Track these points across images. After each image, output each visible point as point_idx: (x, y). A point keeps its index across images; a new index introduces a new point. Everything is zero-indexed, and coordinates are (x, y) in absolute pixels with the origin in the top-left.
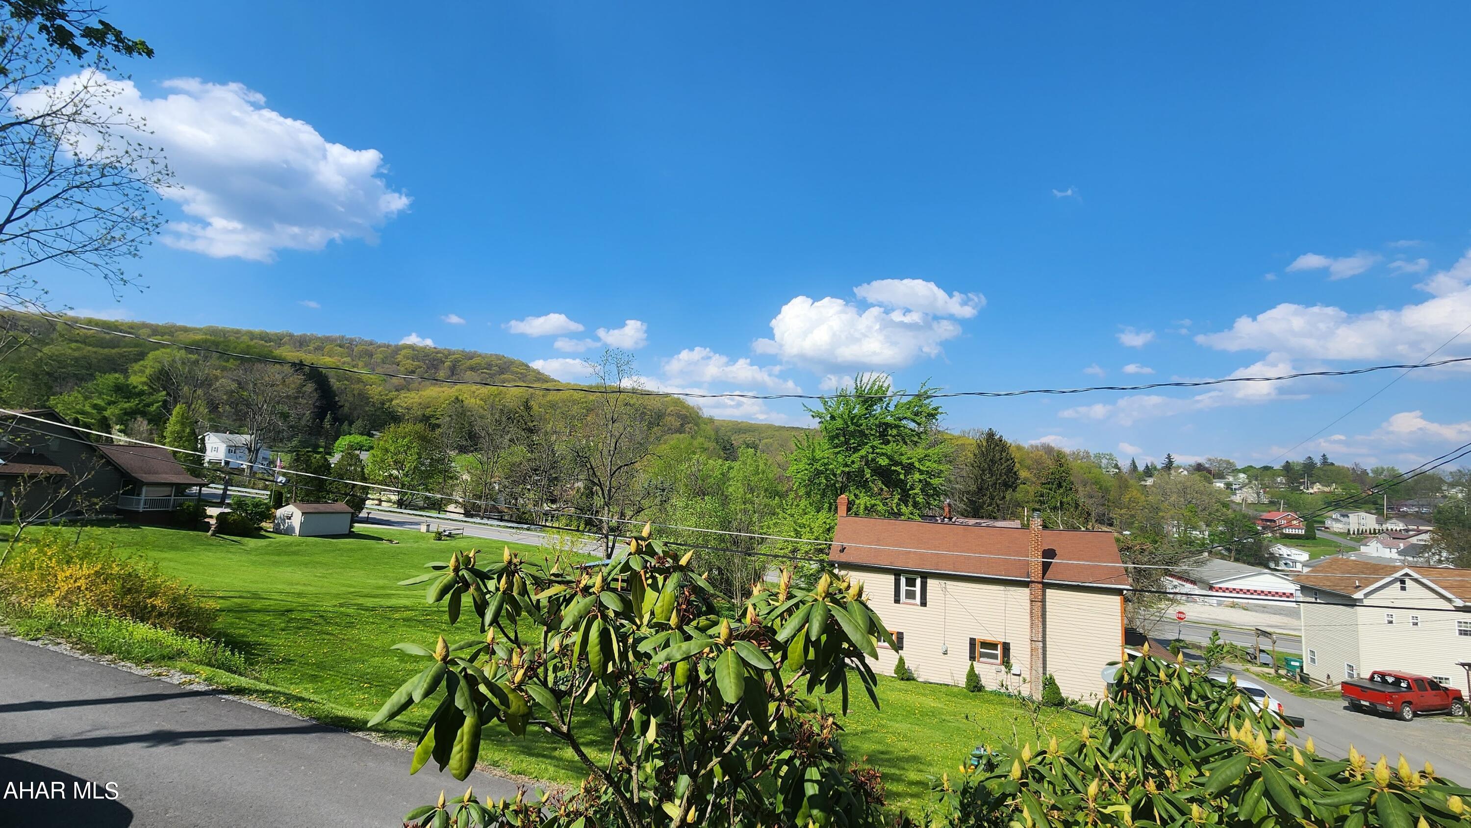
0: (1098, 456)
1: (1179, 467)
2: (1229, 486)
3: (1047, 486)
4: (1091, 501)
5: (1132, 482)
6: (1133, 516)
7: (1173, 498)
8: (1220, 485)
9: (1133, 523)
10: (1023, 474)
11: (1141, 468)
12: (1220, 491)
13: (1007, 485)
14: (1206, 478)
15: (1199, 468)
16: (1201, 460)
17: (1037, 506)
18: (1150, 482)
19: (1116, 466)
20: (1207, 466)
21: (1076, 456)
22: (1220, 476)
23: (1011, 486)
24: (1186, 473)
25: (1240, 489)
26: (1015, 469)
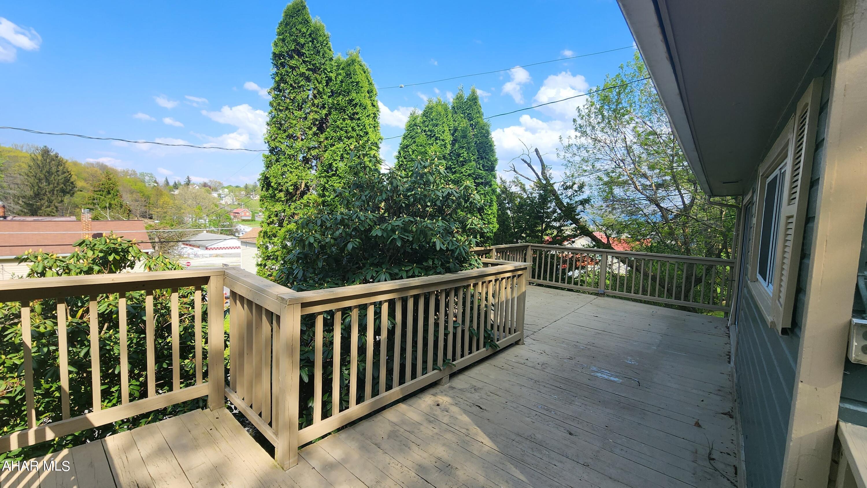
0: (142, 174)
1: (194, 184)
2: (219, 195)
3: (98, 193)
4: (137, 204)
5: (165, 192)
6: (165, 213)
7: (190, 202)
8: (215, 195)
9: (165, 217)
10: (80, 184)
11: (171, 184)
12: (214, 198)
13: (64, 192)
14: (207, 191)
15: (205, 185)
16: (206, 180)
17: (91, 207)
18: (176, 192)
19: (156, 182)
20: (209, 184)
21: (126, 173)
22: (216, 190)
23: (68, 193)
24: (197, 187)
25: (225, 197)
26: (72, 180)
